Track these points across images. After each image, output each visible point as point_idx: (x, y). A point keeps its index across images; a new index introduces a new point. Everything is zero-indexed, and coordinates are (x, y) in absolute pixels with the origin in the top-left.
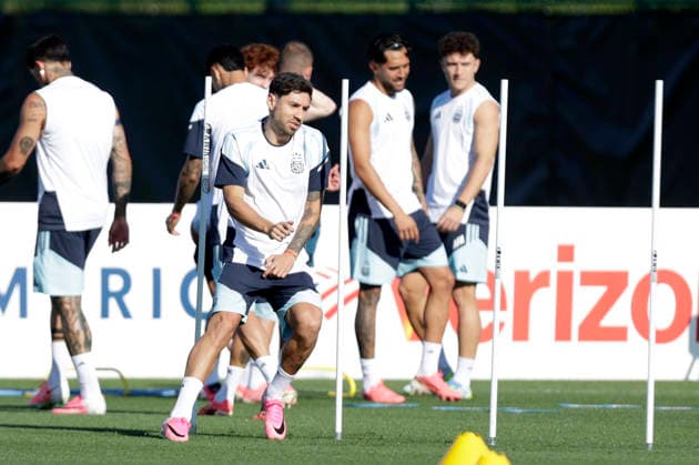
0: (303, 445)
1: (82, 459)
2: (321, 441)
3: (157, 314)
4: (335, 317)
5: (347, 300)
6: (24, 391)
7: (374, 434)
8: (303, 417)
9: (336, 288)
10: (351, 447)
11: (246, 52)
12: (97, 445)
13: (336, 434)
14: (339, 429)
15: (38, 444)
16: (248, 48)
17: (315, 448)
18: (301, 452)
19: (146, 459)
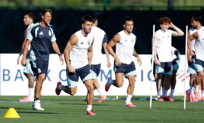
0: (176, 111)
1: (125, 114)
2: (180, 110)
3: (142, 80)
4: (184, 81)
5: (187, 77)
6: (111, 98)
7: (193, 109)
8: (176, 105)
9: (184, 74)
10: (188, 112)
11: (161, 20)
12: (128, 111)
13: (184, 109)
14: (185, 107)
15: (114, 111)
16: (161, 19)
17: (179, 112)
18: (176, 113)
19: (140, 114)
